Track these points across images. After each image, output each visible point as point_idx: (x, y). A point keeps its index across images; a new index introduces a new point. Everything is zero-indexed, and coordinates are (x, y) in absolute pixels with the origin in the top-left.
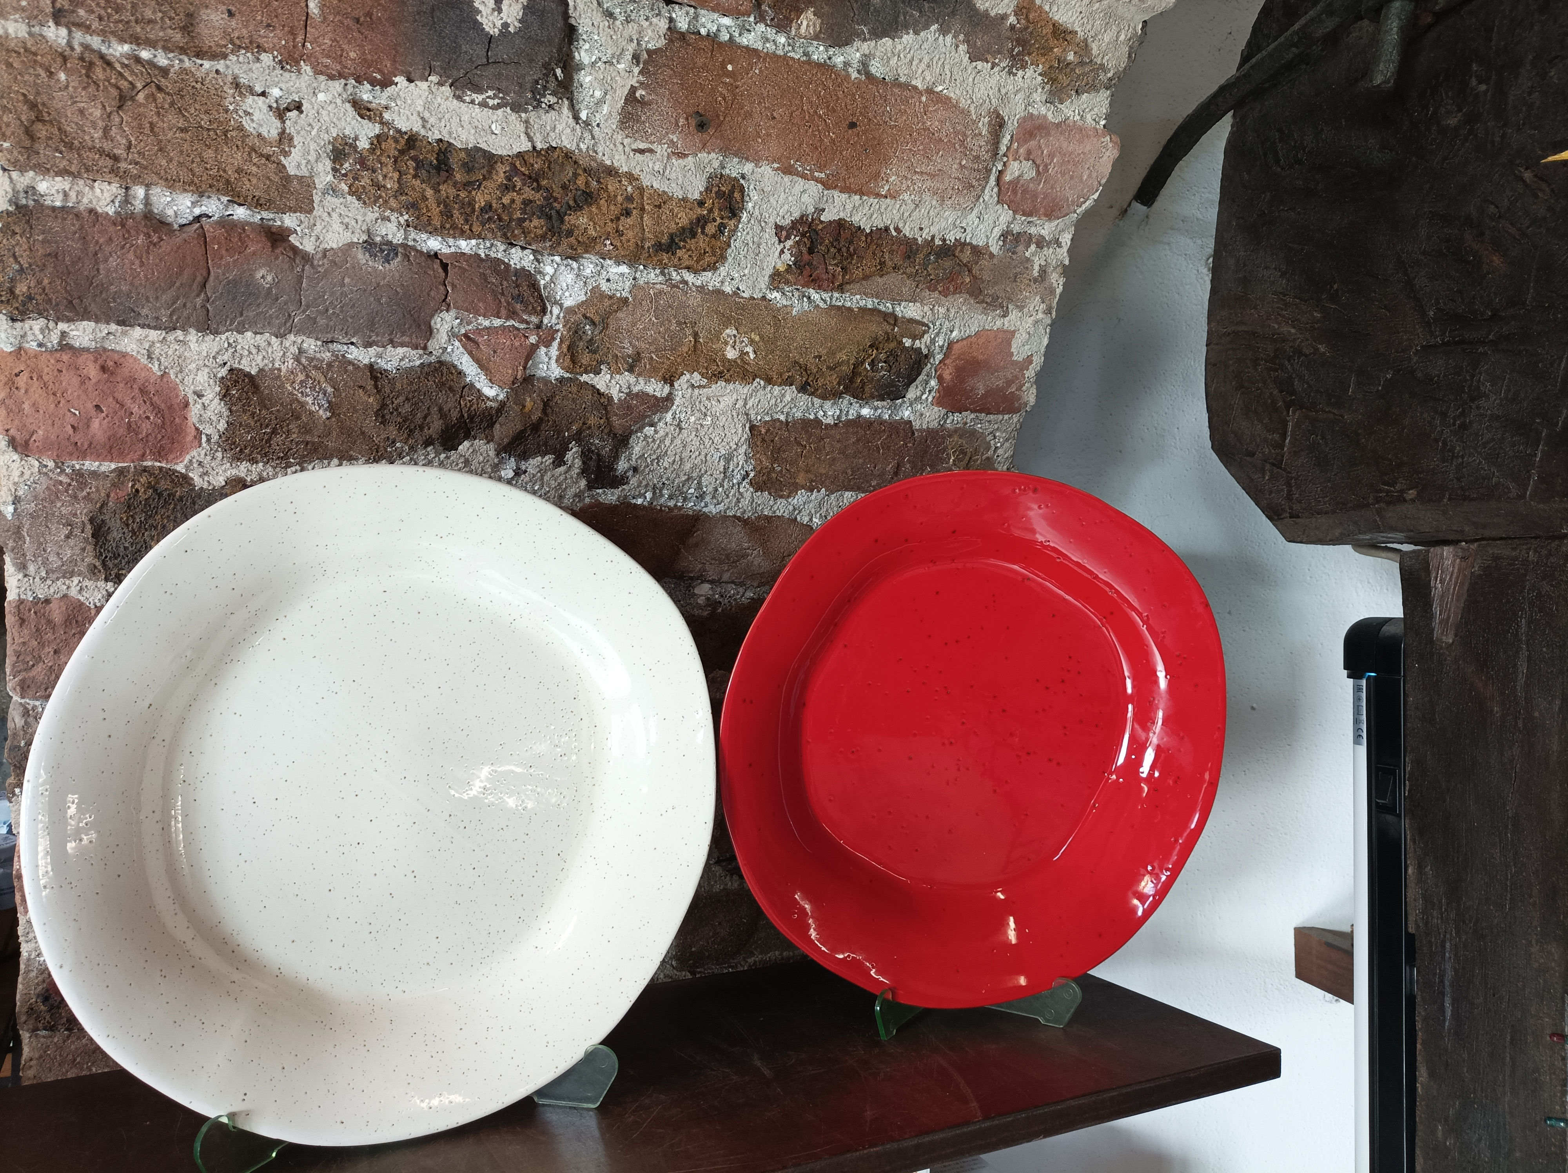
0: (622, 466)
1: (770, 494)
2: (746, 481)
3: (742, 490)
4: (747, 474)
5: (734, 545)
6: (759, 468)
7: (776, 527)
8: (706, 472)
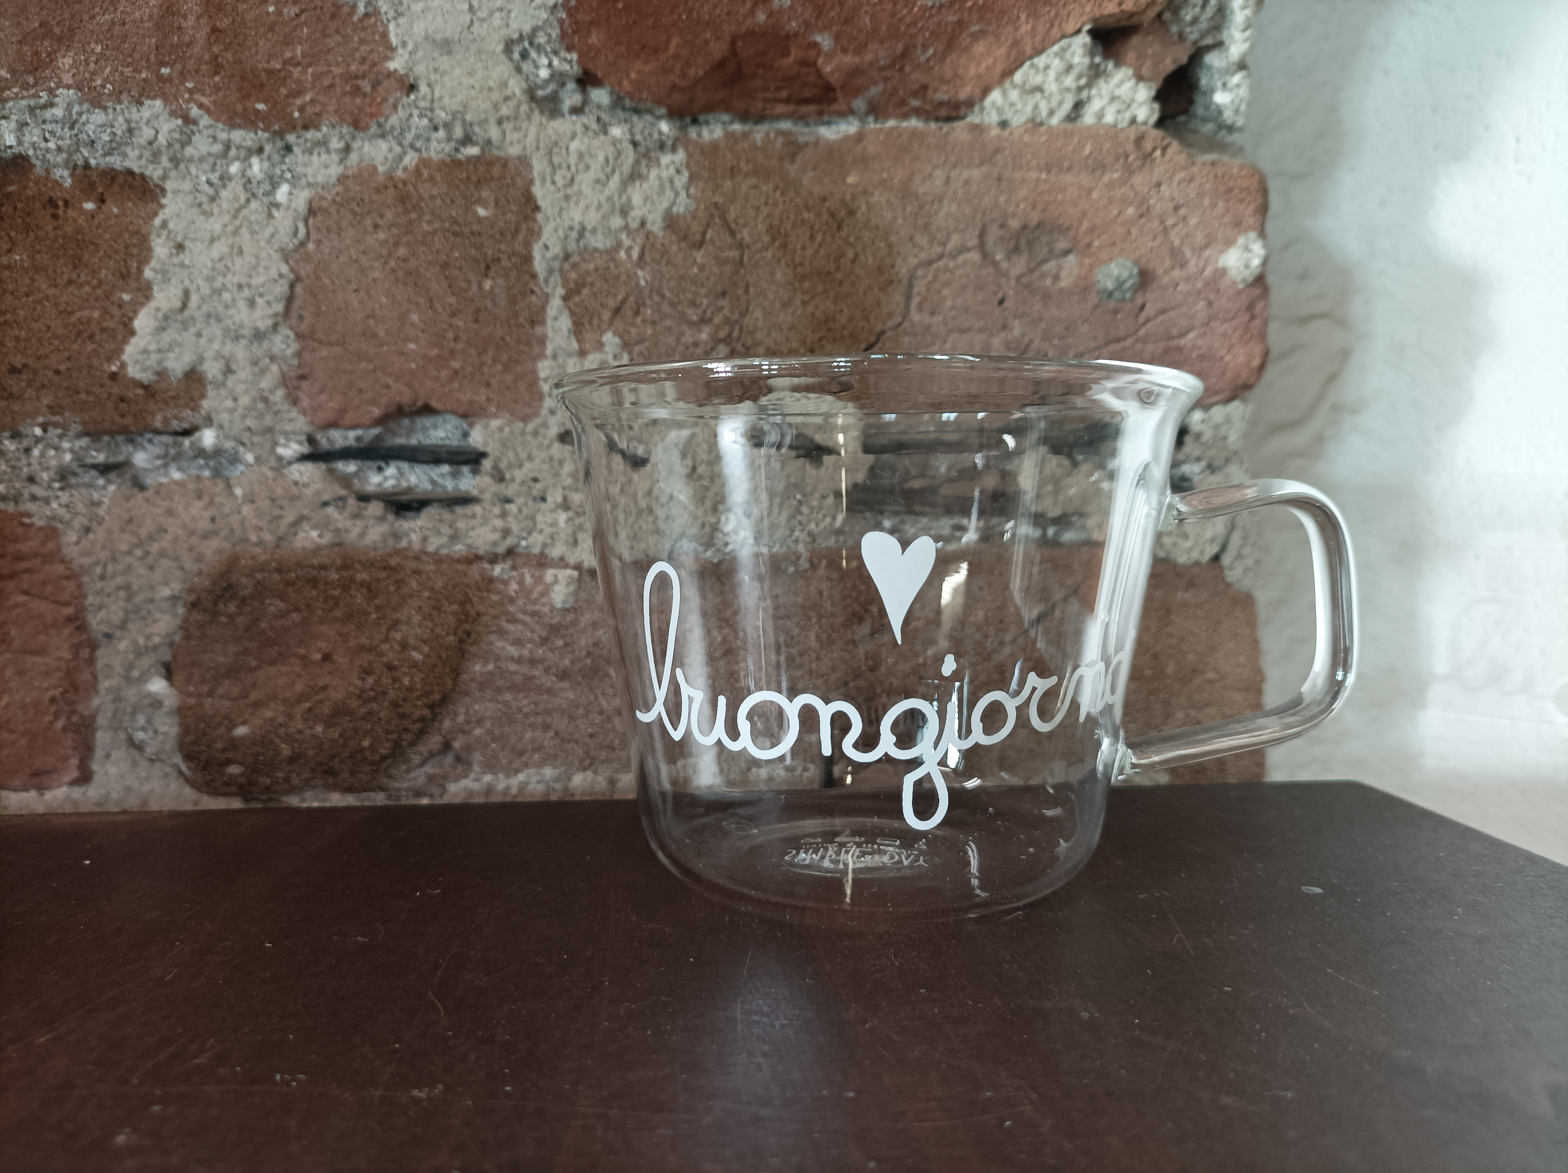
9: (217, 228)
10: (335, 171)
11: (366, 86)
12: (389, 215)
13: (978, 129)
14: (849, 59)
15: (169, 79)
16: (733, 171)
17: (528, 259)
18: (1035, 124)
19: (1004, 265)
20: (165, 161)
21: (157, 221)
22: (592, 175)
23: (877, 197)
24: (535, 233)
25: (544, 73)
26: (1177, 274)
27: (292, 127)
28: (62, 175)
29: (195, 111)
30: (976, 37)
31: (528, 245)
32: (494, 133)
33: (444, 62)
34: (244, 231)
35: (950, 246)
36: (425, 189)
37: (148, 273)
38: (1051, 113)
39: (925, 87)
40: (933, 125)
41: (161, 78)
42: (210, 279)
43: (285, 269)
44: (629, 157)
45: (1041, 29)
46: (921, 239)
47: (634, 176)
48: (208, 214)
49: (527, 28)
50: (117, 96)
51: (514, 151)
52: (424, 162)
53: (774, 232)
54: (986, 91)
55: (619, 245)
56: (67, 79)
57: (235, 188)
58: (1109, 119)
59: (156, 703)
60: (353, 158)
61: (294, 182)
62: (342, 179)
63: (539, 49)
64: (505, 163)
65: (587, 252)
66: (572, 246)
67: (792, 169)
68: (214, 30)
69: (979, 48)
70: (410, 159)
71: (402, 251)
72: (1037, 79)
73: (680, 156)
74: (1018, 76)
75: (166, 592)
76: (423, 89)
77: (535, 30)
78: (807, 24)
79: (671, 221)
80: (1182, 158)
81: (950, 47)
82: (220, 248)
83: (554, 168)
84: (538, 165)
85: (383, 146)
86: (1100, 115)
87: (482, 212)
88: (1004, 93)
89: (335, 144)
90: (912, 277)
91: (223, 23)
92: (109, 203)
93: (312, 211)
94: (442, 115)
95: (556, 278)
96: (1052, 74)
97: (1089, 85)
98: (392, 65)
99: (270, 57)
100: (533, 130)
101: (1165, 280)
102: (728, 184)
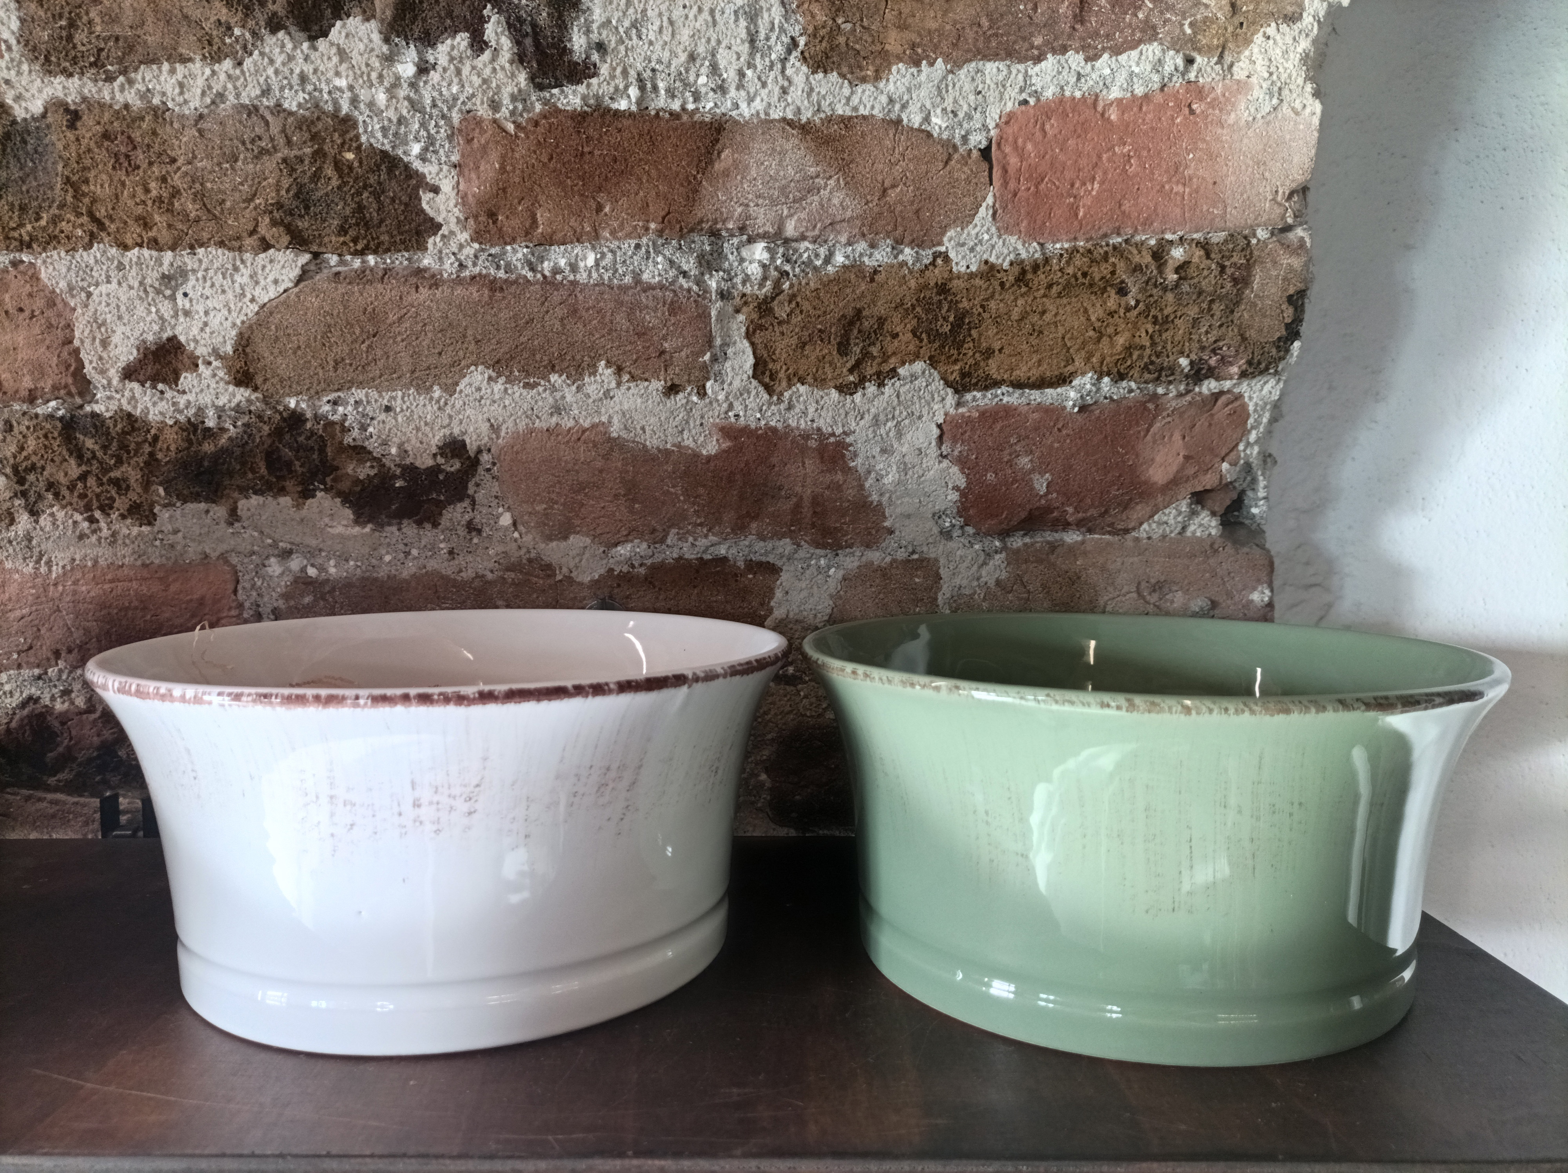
0: (578, 42)
1: (843, 76)
2: (795, 54)
3: (789, 72)
4: (794, 42)
5: (791, 171)
6: (811, 29)
7: (863, 135)
8: (719, 42)
9: (804, 586)
10: (856, 564)
11: (874, 532)
12: (877, 581)
13: (1137, 539)
14: (1080, 515)
15: (794, 531)
16: (1026, 561)
17: (936, 599)
18: (1164, 537)
19: (1148, 598)
20: (784, 559)
21: (778, 582)
22: (965, 565)
23: (1091, 571)
24: (940, 589)
25: (947, 524)
26: (1229, 602)
27: (841, 548)
28: (741, 564)
29: (803, 543)
30: (1137, 504)
31: (936, 593)
32: (925, 549)
33: (907, 522)
34: (815, 587)
35: (1123, 591)
36: (894, 571)
37: (772, 604)
38: (1171, 532)
39: (1113, 523)
40: (1117, 538)
41: (791, 531)
42: (799, 606)
43: (831, 603)
44: (982, 557)
45: (1167, 499)
46: (1110, 589)
47: (985, 563)
48: (800, 580)
49: (943, 508)
50: (772, 538)
51: (932, 556)
52: (894, 561)
53: (1044, 586)
54: (1141, 524)
55: (975, 592)
56: (754, 532)
57: (813, 570)
58: (1198, 534)
59: (762, 784)
60: (864, 559)
61: (837, 568)
62: (859, 567)
63: (947, 515)
64: (929, 560)
65: (960, 596)
66: (955, 593)
67: (1052, 558)
68: (815, 512)
69: (1139, 507)
70: (888, 559)
71: (881, 596)
72: (1165, 518)
73: (1003, 555)
74: (1156, 518)
75: (769, 737)
76: (897, 533)
77: (946, 510)
78: (1063, 504)
79: (998, 582)
80: (1232, 552)
81: (1125, 508)
82: (805, 594)
83: (949, 561)
84: (942, 561)
85: (877, 554)
86: (1194, 532)
87: (917, 580)
88: (1150, 525)
89: (858, 554)
90: (1106, 604)
91: (819, 509)
92: (757, 575)
93: (844, 579)
94: (904, 543)
95: (947, 606)
96: (1172, 516)
97: (1189, 519)
98: (885, 524)
99: (836, 521)
100: (941, 547)
101: (1224, 605)
102: (1024, 566)
